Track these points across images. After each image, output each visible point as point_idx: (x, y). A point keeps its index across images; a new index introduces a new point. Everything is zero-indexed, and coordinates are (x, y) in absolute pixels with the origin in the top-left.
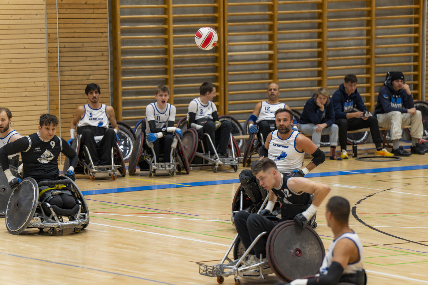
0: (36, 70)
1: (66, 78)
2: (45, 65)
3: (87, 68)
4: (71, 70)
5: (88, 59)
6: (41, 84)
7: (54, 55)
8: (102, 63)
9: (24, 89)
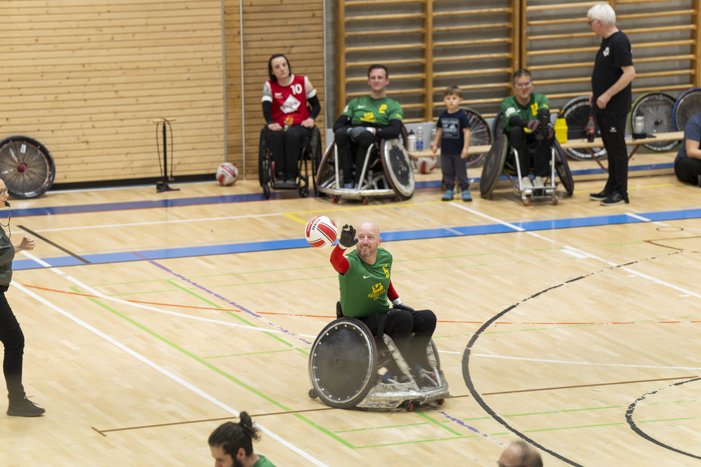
0: (205, 40)
1: (252, 52)
2: (220, 33)
3: (289, 36)
4: (262, 40)
5: (290, 22)
6: (213, 61)
7: (235, 17)
8: (312, 28)
9: (185, 69)
